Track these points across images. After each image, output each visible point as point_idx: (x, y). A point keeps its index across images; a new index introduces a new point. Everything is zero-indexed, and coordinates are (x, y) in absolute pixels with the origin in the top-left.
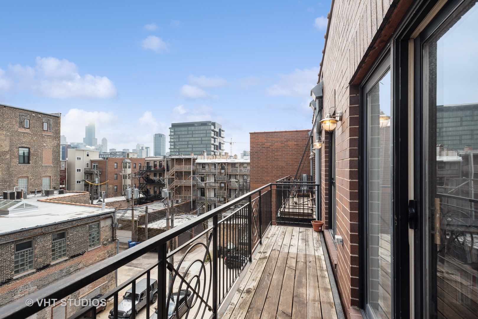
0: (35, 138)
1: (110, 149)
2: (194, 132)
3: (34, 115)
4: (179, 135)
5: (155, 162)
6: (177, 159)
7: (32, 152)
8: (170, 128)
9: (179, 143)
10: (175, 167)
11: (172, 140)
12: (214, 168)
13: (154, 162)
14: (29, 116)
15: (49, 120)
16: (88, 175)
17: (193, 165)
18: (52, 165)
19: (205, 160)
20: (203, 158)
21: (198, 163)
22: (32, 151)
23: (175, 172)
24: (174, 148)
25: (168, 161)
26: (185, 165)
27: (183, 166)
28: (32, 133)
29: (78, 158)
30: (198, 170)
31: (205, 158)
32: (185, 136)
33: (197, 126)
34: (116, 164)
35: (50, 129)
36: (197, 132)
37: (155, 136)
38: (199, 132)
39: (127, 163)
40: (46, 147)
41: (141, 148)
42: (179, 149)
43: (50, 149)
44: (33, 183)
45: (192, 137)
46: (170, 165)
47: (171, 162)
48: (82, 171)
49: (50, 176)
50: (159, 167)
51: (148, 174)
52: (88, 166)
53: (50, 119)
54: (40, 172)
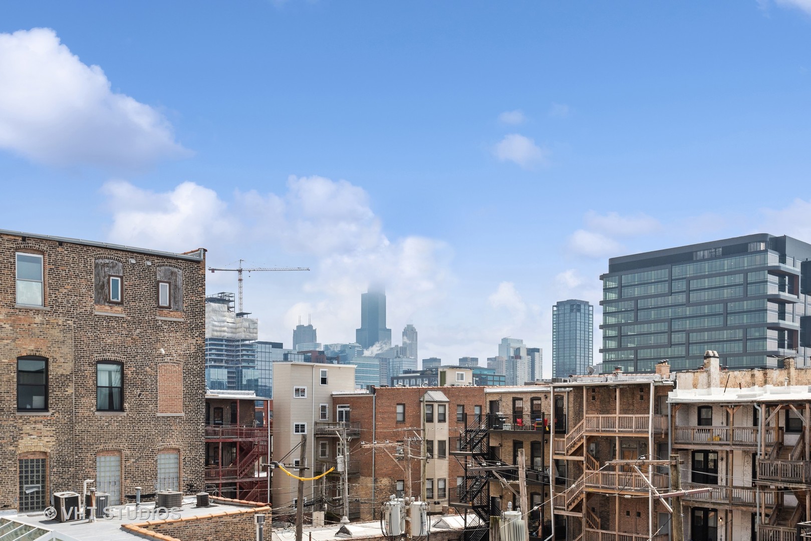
0: (138, 331)
1: (424, 361)
2: (694, 285)
3: (133, 261)
4: (636, 299)
5: (517, 402)
6: (593, 389)
7: (130, 376)
8: (602, 277)
9: (637, 329)
10: (584, 421)
11: (612, 320)
12: (750, 424)
13: (514, 400)
14: (121, 264)
15: (172, 273)
16: (325, 444)
17: (657, 411)
18: (183, 414)
19: (712, 389)
20: (705, 381)
21: (677, 404)
22: (128, 373)
23: (584, 441)
24: (620, 348)
25: (562, 398)
26: (623, 411)
27: (617, 415)
28: (129, 318)
29: (297, 390)
30: (680, 432)
31: (713, 382)
32: (660, 301)
33: (708, 260)
34: (400, 409)
35: (175, 302)
36: (706, 283)
37: (558, 310)
38: (717, 281)
39: (436, 406)
40: (167, 359)
41: (512, 354)
42: (636, 350)
43: (178, 363)
44: (133, 469)
45: (688, 303)
46: (571, 413)
47: (571, 399)
48: (309, 431)
49: (179, 450)
50: (532, 419)
51: (493, 443)
52: (324, 416)
53: (176, 270)
54: (151, 437)
